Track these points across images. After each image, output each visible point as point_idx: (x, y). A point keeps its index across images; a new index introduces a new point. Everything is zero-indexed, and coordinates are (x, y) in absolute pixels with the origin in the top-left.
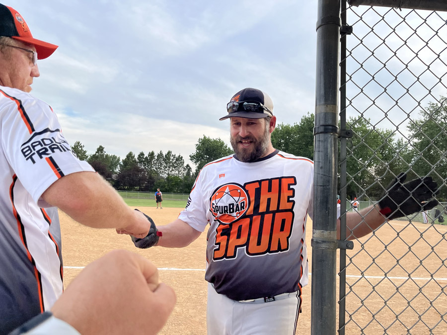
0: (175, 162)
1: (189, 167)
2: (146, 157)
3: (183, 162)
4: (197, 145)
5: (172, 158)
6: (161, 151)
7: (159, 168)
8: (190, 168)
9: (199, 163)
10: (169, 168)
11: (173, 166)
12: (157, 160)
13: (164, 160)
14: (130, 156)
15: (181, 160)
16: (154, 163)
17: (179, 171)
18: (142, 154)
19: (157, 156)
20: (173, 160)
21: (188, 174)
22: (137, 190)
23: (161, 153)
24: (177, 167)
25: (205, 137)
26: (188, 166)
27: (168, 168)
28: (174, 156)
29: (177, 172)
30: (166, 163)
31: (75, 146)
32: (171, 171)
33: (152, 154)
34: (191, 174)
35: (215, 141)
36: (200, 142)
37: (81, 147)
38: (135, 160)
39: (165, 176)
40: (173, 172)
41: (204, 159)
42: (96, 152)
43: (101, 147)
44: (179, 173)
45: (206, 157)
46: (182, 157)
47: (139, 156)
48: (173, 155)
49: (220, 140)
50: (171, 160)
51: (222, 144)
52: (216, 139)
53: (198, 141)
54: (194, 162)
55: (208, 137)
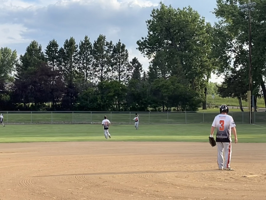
0: (112, 56)
1: (137, 62)
2: (62, 50)
3: (127, 55)
4: (149, 22)
5: (107, 48)
6: (86, 38)
7: (84, 67)
8: (140, 65)
9: (155, 54)
10: (102, 66)
11: (109, 62)
12: (80, 53)
13: (93, 53)
14: (33, 49)
15: (123, 50)
16: (75, 59)
17: (120, 72)
18: (53, 45)
20: (108, 51)
21: (136, 74)
22: (49, 109)
23: (86, 41)
24: (116, 64)
25: (163, 7)
26: (135, 61)
27: (100, 68)
28: (110, 45)
29: (116, 73)
30: (97, 59)
32: (105, 72)
33: (70, 44)
34: (142, 76)
35: (182, 13)
36: (154, 17)
38: (43, 56)
39: (96, 81)
40: (110, 74)
41: (164, 47)
44: (120, 75)
46: (124, 46)
47: (49, 47)
48: (107, 44)
49: (190, 9)
50: (105, 52)
52: (184, 9)
53: (151, 14)
54: (146, 53)
55: (168, 7)
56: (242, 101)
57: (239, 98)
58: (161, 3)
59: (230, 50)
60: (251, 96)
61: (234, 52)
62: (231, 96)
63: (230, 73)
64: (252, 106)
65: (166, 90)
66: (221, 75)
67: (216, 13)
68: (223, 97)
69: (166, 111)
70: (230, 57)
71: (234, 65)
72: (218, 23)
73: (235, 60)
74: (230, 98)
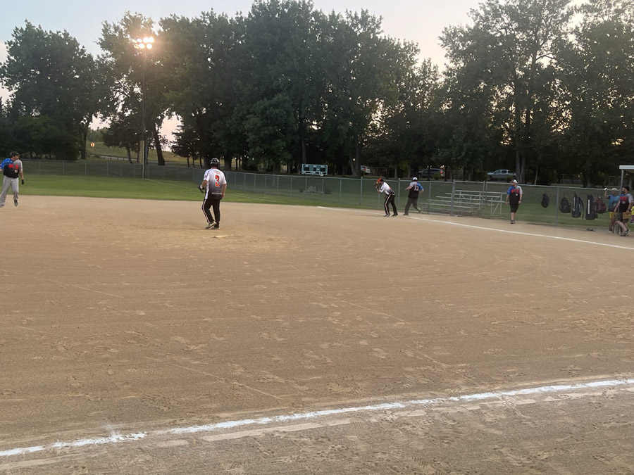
4: (10, 43)
9: (17, 85)
25: (29, 26)
35: (55, 37)
36: (17, 37)
41: (29, 78)
45: (35, 74)
49: (66, 35)
51: (74, 44)
52: (58, 32)
53: (13, 33)
54: (5, 83)
55: (37, 27)
56: (131, 152)
57: (128, 149)
58: (26, 21)
59: (118, 91)
60: (145, 147)
61: (123, 93)
62: (118, 145)
63: (117, 118)
65: (36, 133)
66: (107, 120)
67: (101, 44)
68: (109, 146)
69: (35, 158)
70: (117, 99)
71: (123, 109)
72: (101, 57)
73: (123, 103)
74: (117, 147)
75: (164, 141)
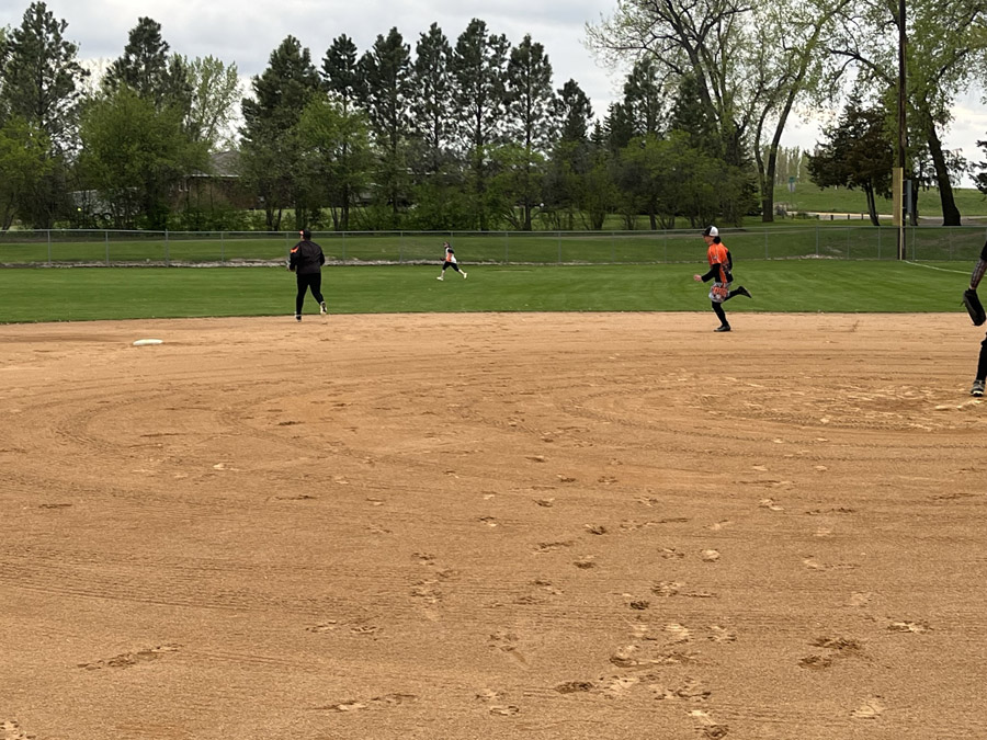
0: (509, 75)
1: (577, 91)
2: (368, 59)
3: (547, 71)
5: (492, 52)
6: (434, 26)
7: (430, 107)
8: (583, 99)
10: (480, 103)
11: (497, 92)
12: (420, 67)
13: (454, 65)
14: (288, 58)
15: (538, 58)
16: (404, 84)
17: (529, 119)
18: (344, 45)
19: (418, 51)
20: (495, 61)
21: (575, 128)
23: (434, 33)
24: (517, 96)
26: (571, 88)
27: (473, 106)
28: (500, 43)
29: (520, 124)
30: (465, 83)
31: (25, 26)
32: (489, 121)
33: (391, 45)
34: (591, 130)
37: (53, 27)
38: (314, 77)
39: (462, 145)
40: (501, 127)
42: (129, 50)
43: (147, 22)
44: (528, 128)
46: (539, 48)
47: (332, 53)
48: (493, 40)
50: (486, 64)
56: (876, 197)
57: (868, 190)
60: (905, 183)
61: (856, 56)
62: (843, 182)
64: (905, 212)
74: (842, 187)
75: (957, 164)
